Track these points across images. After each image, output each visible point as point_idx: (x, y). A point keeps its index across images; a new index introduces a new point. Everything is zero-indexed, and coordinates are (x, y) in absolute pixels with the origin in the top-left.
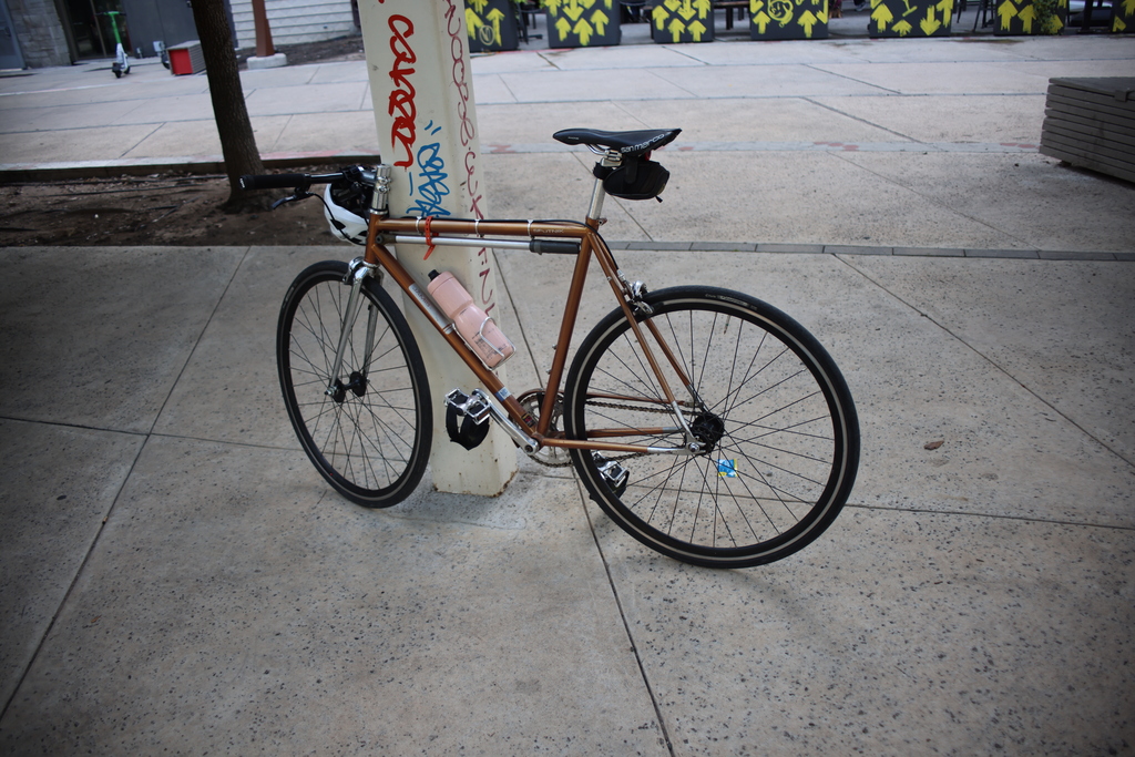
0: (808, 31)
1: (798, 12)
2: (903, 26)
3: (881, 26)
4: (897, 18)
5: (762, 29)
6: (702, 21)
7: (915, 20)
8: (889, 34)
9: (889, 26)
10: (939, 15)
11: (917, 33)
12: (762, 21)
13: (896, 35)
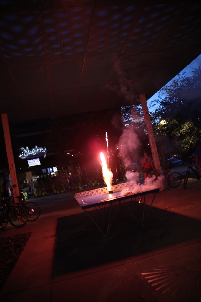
0: (44, 195)
1: (42, 193)
2: (58, 192)
3: (55, 192)
4: (57, 191)
5: (36, 196)
6: (26, 197)
7: (60, 191)
8: (57, 194)
9: (56, 192)
10: (63, 190)
11: (61, 193)
12: (36, 195)
13: (58, 194)
